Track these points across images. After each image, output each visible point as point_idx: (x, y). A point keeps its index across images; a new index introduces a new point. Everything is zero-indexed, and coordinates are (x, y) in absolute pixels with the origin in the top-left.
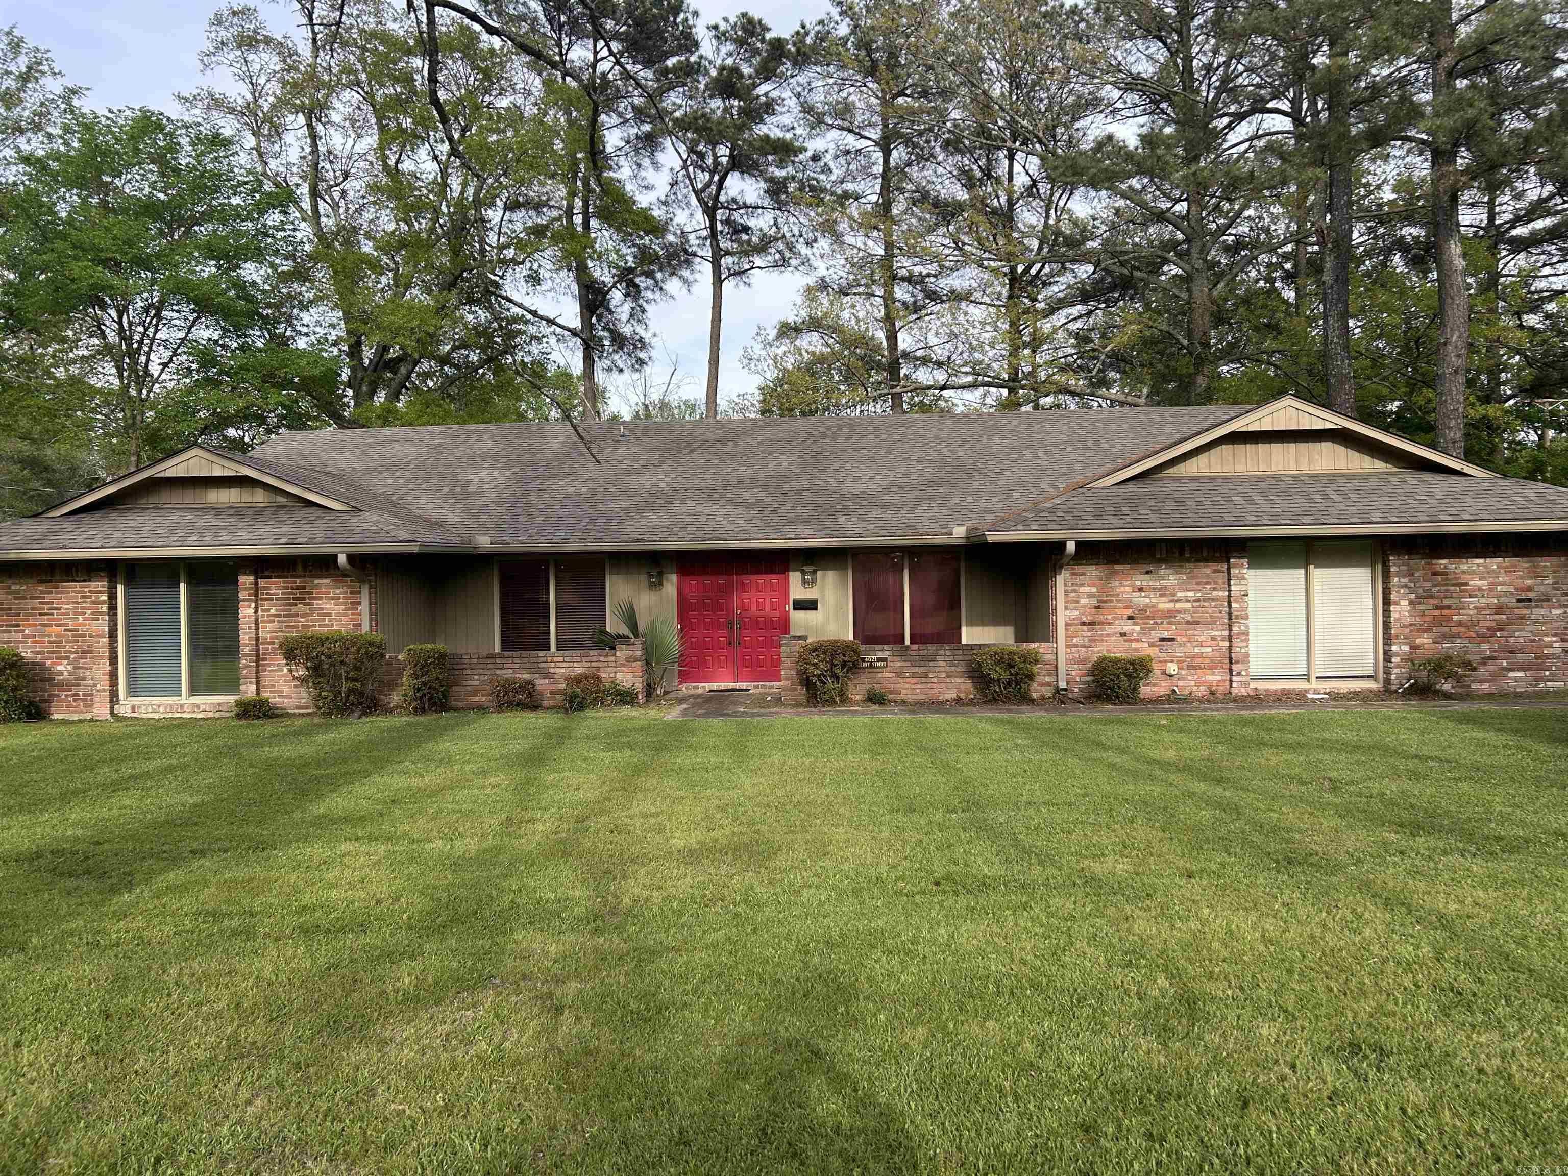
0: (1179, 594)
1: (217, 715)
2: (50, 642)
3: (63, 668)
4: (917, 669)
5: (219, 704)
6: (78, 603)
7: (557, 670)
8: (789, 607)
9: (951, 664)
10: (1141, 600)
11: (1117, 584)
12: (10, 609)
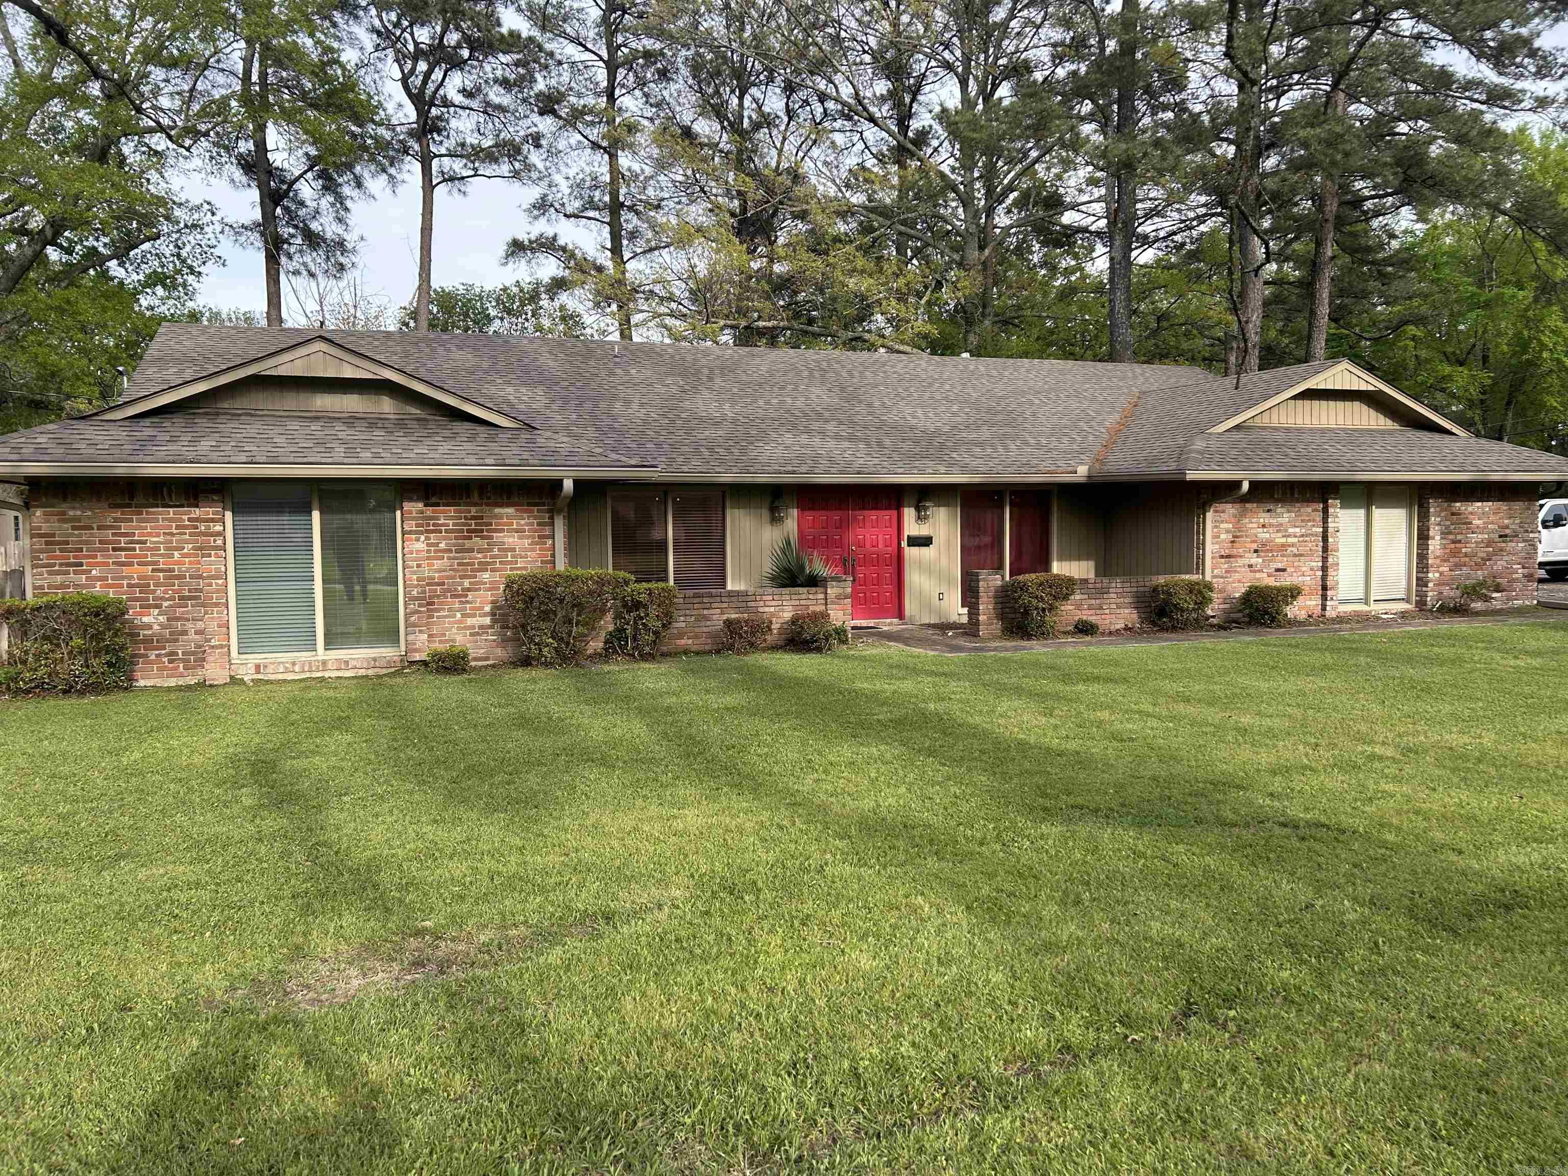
0: (1291, 530)
1: (371, 672)
2: (129, 585)
3: (153, 620)
4: (1093, 602)
5: (375, 660)
6: (172, 534)
7: (767, 609)
8: (904, 544)
9: (1120, 595)
10: (1264, 535)
11: (1247, 520)
12: (67, 543)
